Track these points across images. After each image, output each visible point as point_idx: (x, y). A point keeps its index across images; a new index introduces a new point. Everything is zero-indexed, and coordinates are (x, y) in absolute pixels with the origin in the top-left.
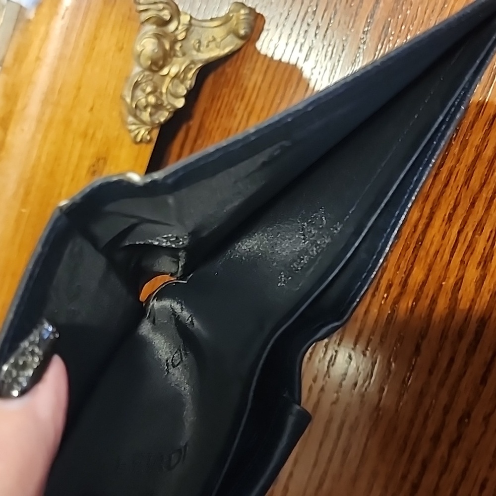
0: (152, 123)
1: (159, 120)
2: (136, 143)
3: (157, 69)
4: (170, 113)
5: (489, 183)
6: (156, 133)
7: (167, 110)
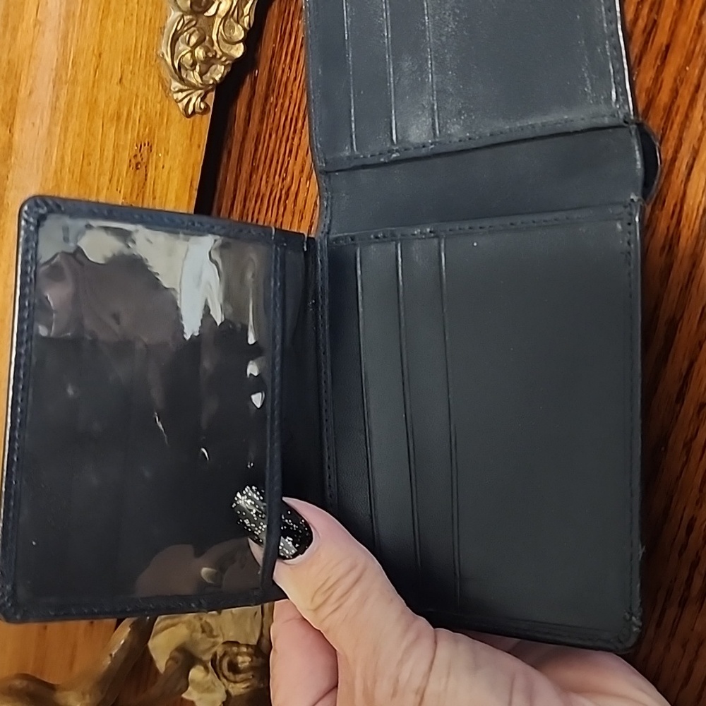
0: (205, 84)
1: (214, 79)
2: (188, 116)
3: (200, 10)
4: (225, 66)
5: (668, 139)
6: (211, 98)
7: (222, 63)
